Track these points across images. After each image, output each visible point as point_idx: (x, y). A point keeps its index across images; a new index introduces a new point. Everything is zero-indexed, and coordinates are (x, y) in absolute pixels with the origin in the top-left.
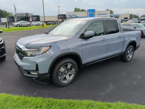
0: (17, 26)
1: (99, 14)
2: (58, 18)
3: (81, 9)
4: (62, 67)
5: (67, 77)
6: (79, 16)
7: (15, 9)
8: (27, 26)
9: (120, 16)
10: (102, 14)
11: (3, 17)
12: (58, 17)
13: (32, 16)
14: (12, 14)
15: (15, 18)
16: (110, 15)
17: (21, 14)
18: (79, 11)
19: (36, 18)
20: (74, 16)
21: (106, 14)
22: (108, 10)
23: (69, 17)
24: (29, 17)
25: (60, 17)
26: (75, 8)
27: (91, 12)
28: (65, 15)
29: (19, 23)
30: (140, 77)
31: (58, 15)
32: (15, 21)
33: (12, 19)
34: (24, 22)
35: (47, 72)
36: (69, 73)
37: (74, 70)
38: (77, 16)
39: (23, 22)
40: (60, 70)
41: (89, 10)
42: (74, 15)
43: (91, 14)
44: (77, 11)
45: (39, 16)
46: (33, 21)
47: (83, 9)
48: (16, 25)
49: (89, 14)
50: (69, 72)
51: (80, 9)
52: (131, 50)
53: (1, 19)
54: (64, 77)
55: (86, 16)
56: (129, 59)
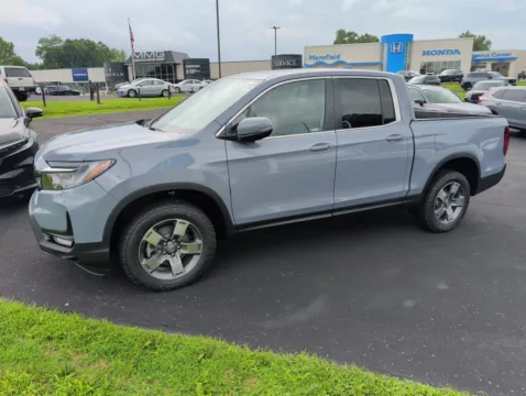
0: (128, 96)
3: (361, 33)
4: (151, 230)
5: (176, 262)
6: (348, 61)
7: (132, 40)
8: (162, 96)
9: (514, 59)
10: (442, 53)
11: (94, 66)
12: (273, 63)
13: (186, 62)
14: (123, 53)
15: (129, 68)
16: (474, 56)
17: (149, 53)
18: (352, 41)
19: (197, 69)
20: (332, 62)
21: (457, 52)
22: (467, 35)
23: (312, 62)
24: (175, 65)
25: (280, 64)
26: (338, 29)
27: (397, 45)
28: (298, 58)
29: (134, 84)
30: (443, 286)
31: (273, 57)
32: (131, 77)
33: (120, 71)
34: (152, 83)
35: (100, 240)
36: (183, 251)
37: (199, 241)
38: (341, 59)
39: (148, 83)
40: (144, 238)
41: (389, 39)
42: (332, 58)
43: (397, 53)
44: (344, 42)
45: (207, 60)
47: (367, 35)
48: (126, 93)
49: (390, 53)
50: (182, 247)
51: (356, 35)
52: (455, 188)
53: (86, 72)
54: (161, 261)
55: (378, 60)
56: (445, 222)
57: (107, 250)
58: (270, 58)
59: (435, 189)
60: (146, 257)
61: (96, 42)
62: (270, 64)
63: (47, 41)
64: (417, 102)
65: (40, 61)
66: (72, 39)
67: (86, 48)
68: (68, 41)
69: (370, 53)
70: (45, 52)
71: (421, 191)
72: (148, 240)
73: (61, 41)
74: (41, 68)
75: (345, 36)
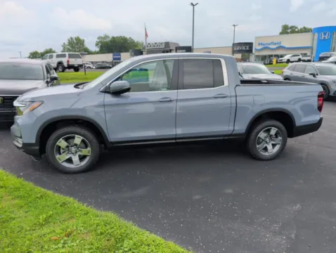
2: (234, 52)
3: (300, 27)
4: (61, 139)
5: (76, 159)
6: (287, 46)
7: (146, 35)
12: (233, 49)
13: (177, 48)
15: (144, 53)
17: (156, 43)
18: (293, 32)
23: (260, 47)
24: (170, 50)
25: (238, 49)
27: (325, 34)
28: (250, 45)
31: (234, 44)
33: (138, 54)
35: (34, 141)
37: (89, 149)
38: (282, 45)
40: (58, 143)
42: (275, 44)
43: (324, 39)
44: (288, 33)
45: (191, 47)
47: (304, 28)
49: (319, 40)
50: (79, 151)
51: (296, 28)
52: (273, 131)
53: (120, 55)
54: (67, 157)
55: (309, 45)
56: (267, 154)
57: (38, 148)
58: (231, 45)
59: (256, 131)
60: (60, 154)
61: (128, 37)
62: (231, 50)
63: (102, 38)
64: (311, 74)
65: (98, 50)
66: (115, 36)
67: (122, 41)
68: (113, 38)
69: (304, 40)
70: (100, 44)
71: (244, 131)
72: (59, 145)
73: (109, 37)
74: (97, 53)
75: (288, 29)
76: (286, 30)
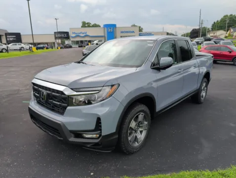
1: (122, 32)
2: (56, 38)
4: (133, 120)
5: (139, 136)
6: (91, 35)
8: (1, 52)
12: (55, 36)
13: (7, 34)
18: (89, 26)
19: (14, 38)
20: (83, 35)
21: (133, 32)
22: (134, 26)
23: (74, 35)
24: (0, 36)
25: (59, 36)
26: (83, 21)
27: (110, 28)
28: (67, 33)
31: (55, 33)
35: (115, 131)
36: (140, 129)
37: (146, 123)
38: (87, 34)
41: (106, 26)
42: (83, 33)
43: (110, 32)
45: (19, 33)
46: (8, 42)
47: (95, 24)
49: (108, 32)
50: (140, 127)
51: (90, 24)
54: (134, 137)
55: (103, 35)
56: (203, 99)
57: (117, 136)
62: (53, 36)
72: (131, 126)
75: (86, 24)
76: (85, 25)
